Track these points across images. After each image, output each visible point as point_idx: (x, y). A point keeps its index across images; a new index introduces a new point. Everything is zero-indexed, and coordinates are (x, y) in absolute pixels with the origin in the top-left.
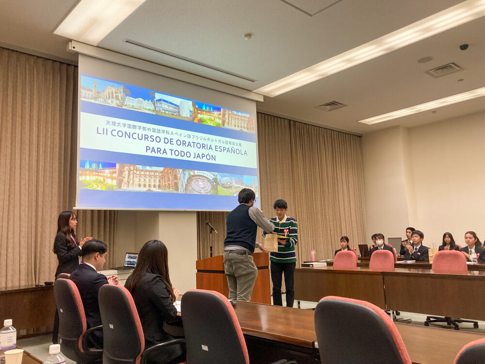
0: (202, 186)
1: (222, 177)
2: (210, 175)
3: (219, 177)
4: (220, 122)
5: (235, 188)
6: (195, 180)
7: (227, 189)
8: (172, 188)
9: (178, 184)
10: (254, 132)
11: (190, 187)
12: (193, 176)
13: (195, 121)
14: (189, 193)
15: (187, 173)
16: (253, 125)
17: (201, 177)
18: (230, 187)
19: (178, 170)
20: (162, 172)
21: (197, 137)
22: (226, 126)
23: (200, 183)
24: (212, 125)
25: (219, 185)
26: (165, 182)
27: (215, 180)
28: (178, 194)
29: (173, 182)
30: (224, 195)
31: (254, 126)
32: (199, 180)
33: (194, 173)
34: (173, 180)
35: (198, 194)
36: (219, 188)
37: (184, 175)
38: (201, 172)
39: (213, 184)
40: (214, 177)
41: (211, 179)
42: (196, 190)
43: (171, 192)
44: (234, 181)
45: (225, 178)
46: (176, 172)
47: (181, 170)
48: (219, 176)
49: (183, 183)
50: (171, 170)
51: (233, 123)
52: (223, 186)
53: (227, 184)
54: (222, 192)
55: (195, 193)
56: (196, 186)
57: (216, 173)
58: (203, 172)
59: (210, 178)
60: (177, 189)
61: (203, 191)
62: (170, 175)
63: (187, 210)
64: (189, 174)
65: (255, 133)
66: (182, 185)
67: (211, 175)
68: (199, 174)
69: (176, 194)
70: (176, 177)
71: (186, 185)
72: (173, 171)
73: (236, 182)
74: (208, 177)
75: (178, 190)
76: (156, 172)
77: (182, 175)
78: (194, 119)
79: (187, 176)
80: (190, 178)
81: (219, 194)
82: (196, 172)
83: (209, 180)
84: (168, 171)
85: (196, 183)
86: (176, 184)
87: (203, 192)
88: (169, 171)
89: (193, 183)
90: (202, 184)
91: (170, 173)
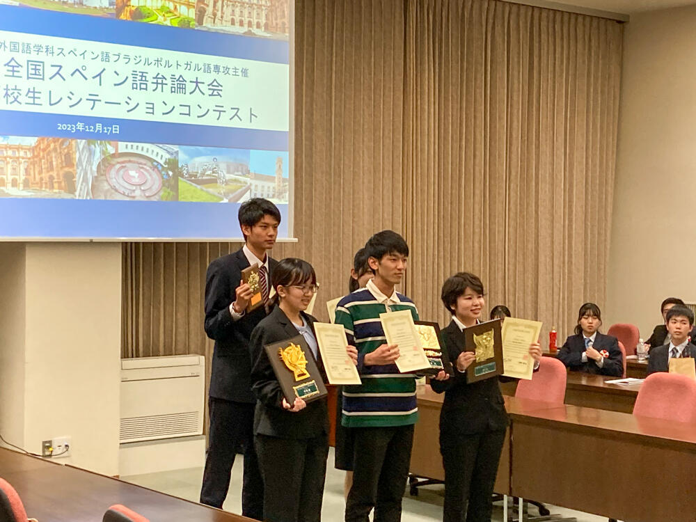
0: (136, 180)
1: (192, 156)
2: (158, 153)
3: (182, 157)
4: (192, 14)
5: (227, 182)
6: (118, 166)
7: (204, 187)
8: (60, 188)
9: (74, 177)
10: (287, 35)
11: (106, 184)
12: (113, 156)
13: (123, 17)
14: (102, 198)
15: (98, 150)
16: (283, 16)
17: (133, 159)
18: (213, 181)
19: (73, 142)
20: (33, 149)
21: (126, 57)
22: (208, 24)
23: (132, 173)
24: (168, 23)
25: (182, 176)
26: (40, 172)
27: (173, 164)
28: (73, 200)
29: (61, 173)
30: (194, 200)
31: (286, 21)
32: (128, 165)
33: (117, 150)
34: (62, 168)
35: (128, 199)
36: (183, 184)
37: (91, 153)
38: (135, 144)
39: (168, 174)
40: (168, 156)
41: (162, 162)
42: (122, 190)
43: (56, 196)
44: (223, 166)
45: (199, 160)
46: (69, 147)
47: (84, 141)
48: (183, 154)
49: (86, 174)
50: (58, 144)
51: (228, 17)
52: (194, 179)
53: (203, 174)
54: (189, 192)
55: (119, 197)
56: (121, 181)
57: (175, 148)
58: (140, 145)
59: (158, 159)
60: (71, 188)
61: (138, 193)
62: (53, 155)
63: (96, 239)
64: (103, 153)
65: (288, 39)
66: (85, 180)
67: (161, 152)
68: (129, 150)
69: (67, 200)
70: (68, 161)
71: (95, 179)
72: (62, 143)
73: (228, 167)
74: (154, 157)
75: (75, 191)
76: (19, 148)
77: (86, 154)
78: (120, 10)
79: (97, 157)
80: (106, 163)
81: (181, 199)
82: (123, 147)
83: (155, 166)
84: (48, 145)
85: (121, 172)
86: (69, 178)
87: (138, 195)
88: (52, 145)
89: (113, 172)
90: (137, 175)
91: (55, 149)
